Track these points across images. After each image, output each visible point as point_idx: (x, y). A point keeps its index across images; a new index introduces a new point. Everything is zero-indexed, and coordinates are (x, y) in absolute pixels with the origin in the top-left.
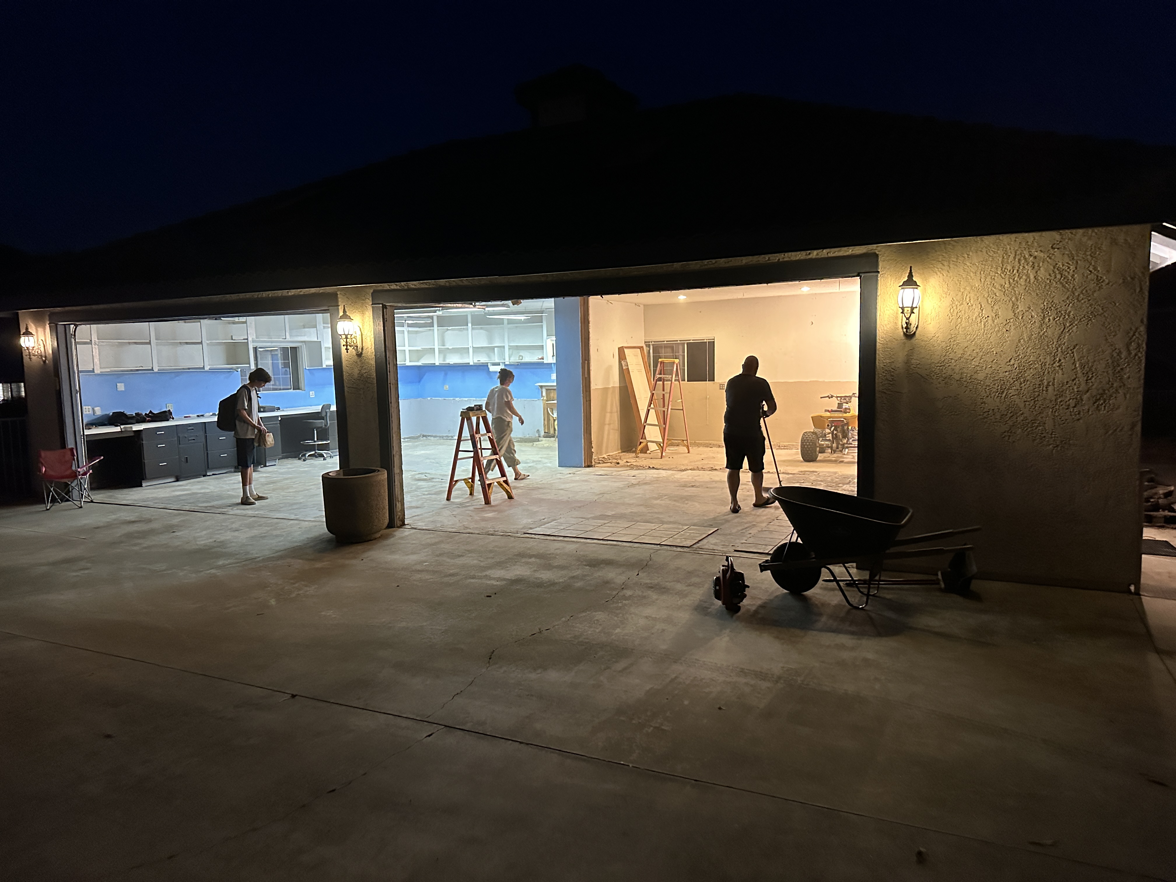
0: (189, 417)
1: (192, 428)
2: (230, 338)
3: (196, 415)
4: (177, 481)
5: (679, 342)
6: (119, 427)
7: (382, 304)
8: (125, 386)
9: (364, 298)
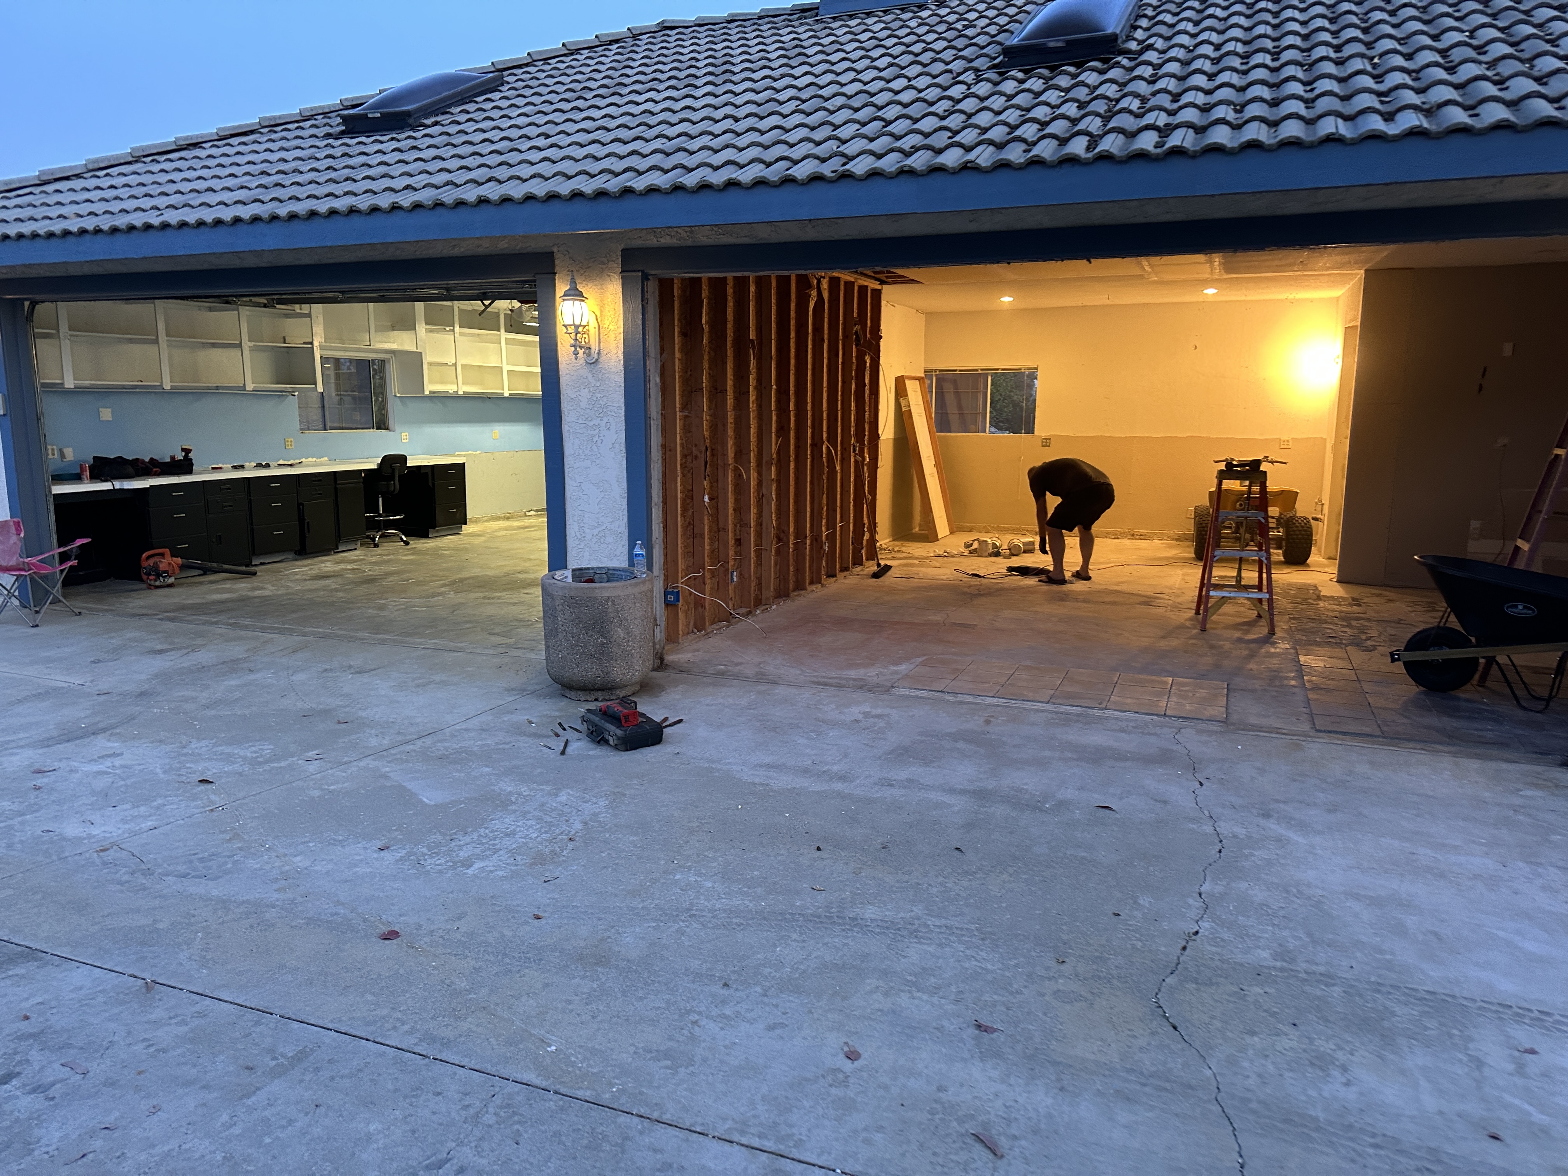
0: (221, 468)
1: (228, 486)
2: (282, 340)
3: (230, 466)
4: (205, 574)
5: (980, 372)
6: (110, 483)
7: (642, 271)
8: (113, 412)
9: (605, 260)
